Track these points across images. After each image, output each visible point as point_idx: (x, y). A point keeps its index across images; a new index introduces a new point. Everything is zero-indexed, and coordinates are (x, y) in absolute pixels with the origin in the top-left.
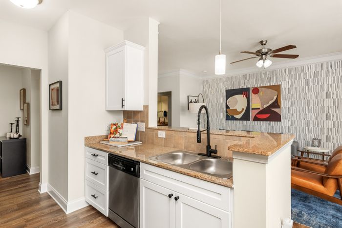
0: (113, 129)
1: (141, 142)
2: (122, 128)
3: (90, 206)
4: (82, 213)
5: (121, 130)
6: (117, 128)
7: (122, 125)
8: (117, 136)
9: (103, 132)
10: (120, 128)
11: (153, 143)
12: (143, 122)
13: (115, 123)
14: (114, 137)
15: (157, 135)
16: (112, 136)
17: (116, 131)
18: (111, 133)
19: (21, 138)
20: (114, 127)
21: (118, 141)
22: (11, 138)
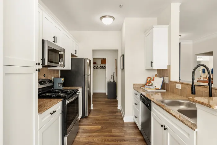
0: (148, 80)
1: (165, 91)
2: (153, 80)
3: (135, 122)
4: (131, 124)
5: (153, 81)
6: (150, 80)
7: (154, 78)
8: (150, 85)
9: (144, 82)
10: (152, 80)
11: (173, 93)
12: (167, 77)
13: (150, 77)
14: (148, 85)
15: (176, 86)
16: (147, 84)
17: (150, 82)
18: (147, 83)
19: (115, 82)
20: (149, 79)
21: (149, 88)
22: (111, 82)
